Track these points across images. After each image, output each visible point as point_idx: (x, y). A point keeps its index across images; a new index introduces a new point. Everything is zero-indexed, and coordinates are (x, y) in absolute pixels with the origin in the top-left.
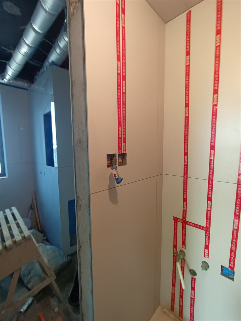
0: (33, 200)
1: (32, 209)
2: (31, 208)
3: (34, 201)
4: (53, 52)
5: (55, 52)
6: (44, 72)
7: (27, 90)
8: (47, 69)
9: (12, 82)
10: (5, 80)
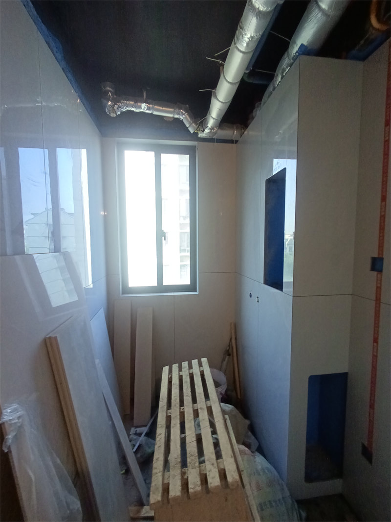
0: (231, 339)
1: (229, 355)
2: (228, 353)
7: (237, 142)
9: (216, 133)
10: (207, 131)
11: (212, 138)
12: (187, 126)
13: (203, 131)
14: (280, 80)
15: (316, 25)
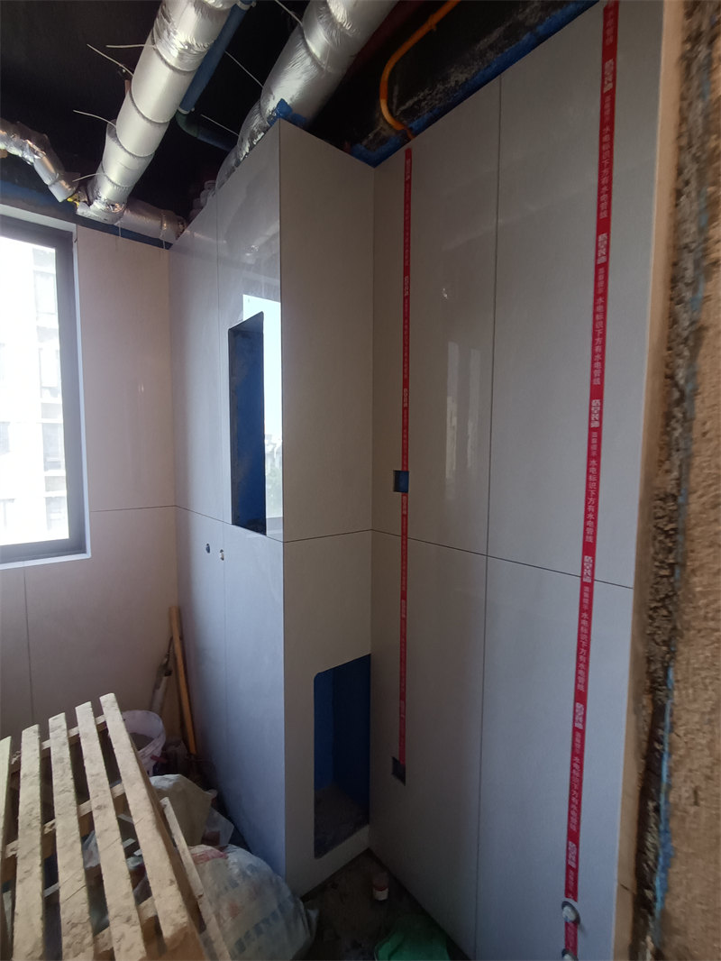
0: (172, 639)
1: (168, 674)
2: (167, 670)
3: (177, 645)
4: (293, 51)
5: (302, 52)
6: (238, 163)
7: (169, 246)
8: (251, 149)
9: (120, 215)
10: (98, 206)
11: (113, 225)
12: (47, 181)
13: (90, 203)
14: (247, 150)
15: (304, 77)
